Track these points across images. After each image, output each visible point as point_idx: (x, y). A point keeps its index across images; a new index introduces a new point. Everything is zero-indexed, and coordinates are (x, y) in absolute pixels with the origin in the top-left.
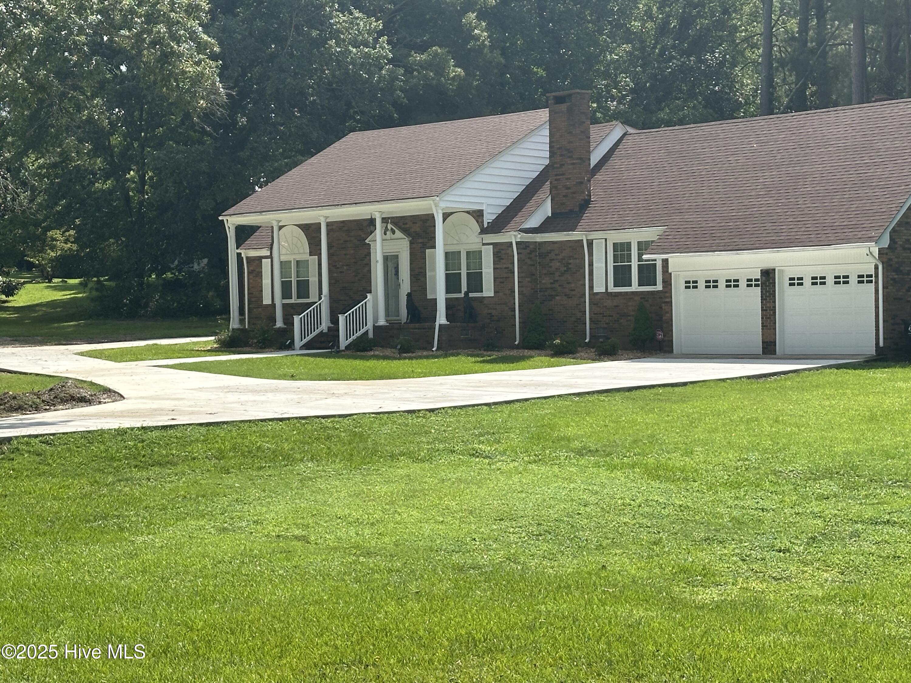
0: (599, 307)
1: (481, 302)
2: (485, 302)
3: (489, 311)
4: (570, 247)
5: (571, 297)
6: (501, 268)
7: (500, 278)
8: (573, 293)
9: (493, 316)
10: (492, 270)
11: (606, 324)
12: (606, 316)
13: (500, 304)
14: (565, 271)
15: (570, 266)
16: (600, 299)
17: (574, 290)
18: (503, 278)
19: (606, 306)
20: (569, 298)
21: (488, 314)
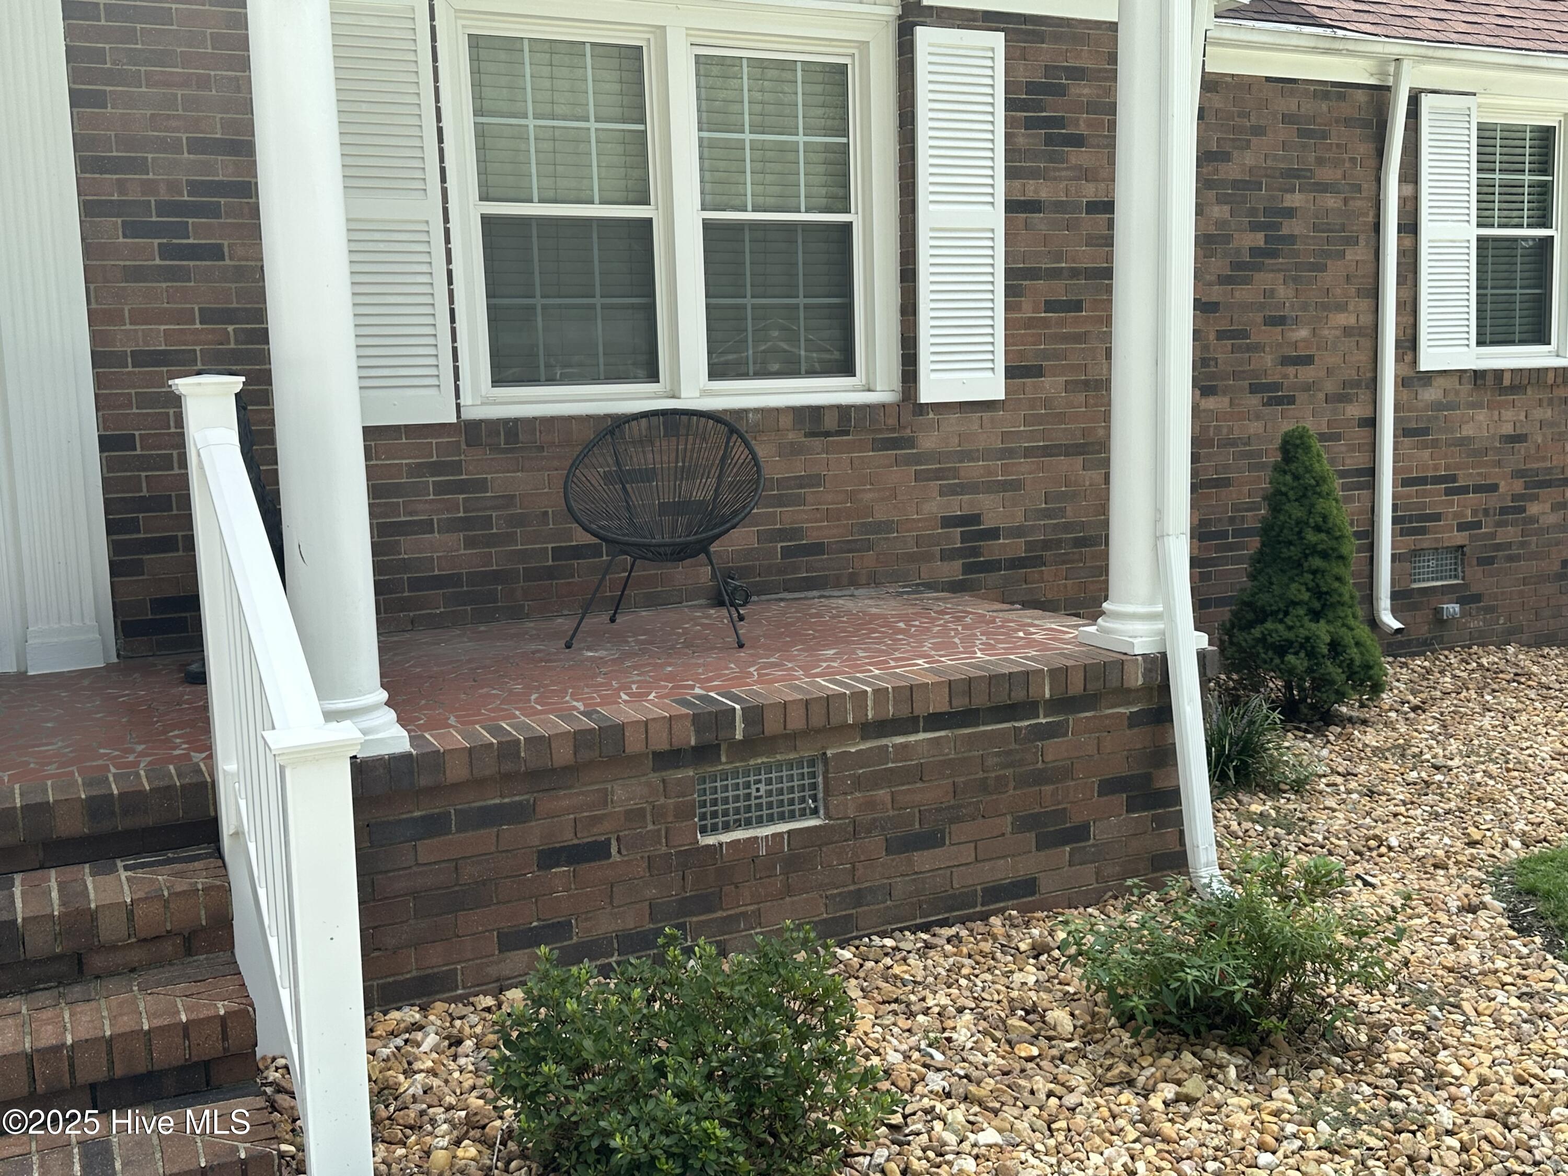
0: (1435, 444)
1: (894, 444)
2: (928, 442)
3: (957, 506)
4: (1287, 119)
5: (1291, 400)
6: (1059, 206)
7: (1055, 274)
8: (1307, 374)
9: (993, 534)
10: (997, 218)
11: (1462, 527)
12: (1464, 490)
13: (1047, 451)
14: (1254, 251)
15: (1289, 227)
16: (1437, 406)
17: (1308, 360)
18: (1074, 273)
19: (1464, 442)
20: (1279, 401)
21: (948, 522)
